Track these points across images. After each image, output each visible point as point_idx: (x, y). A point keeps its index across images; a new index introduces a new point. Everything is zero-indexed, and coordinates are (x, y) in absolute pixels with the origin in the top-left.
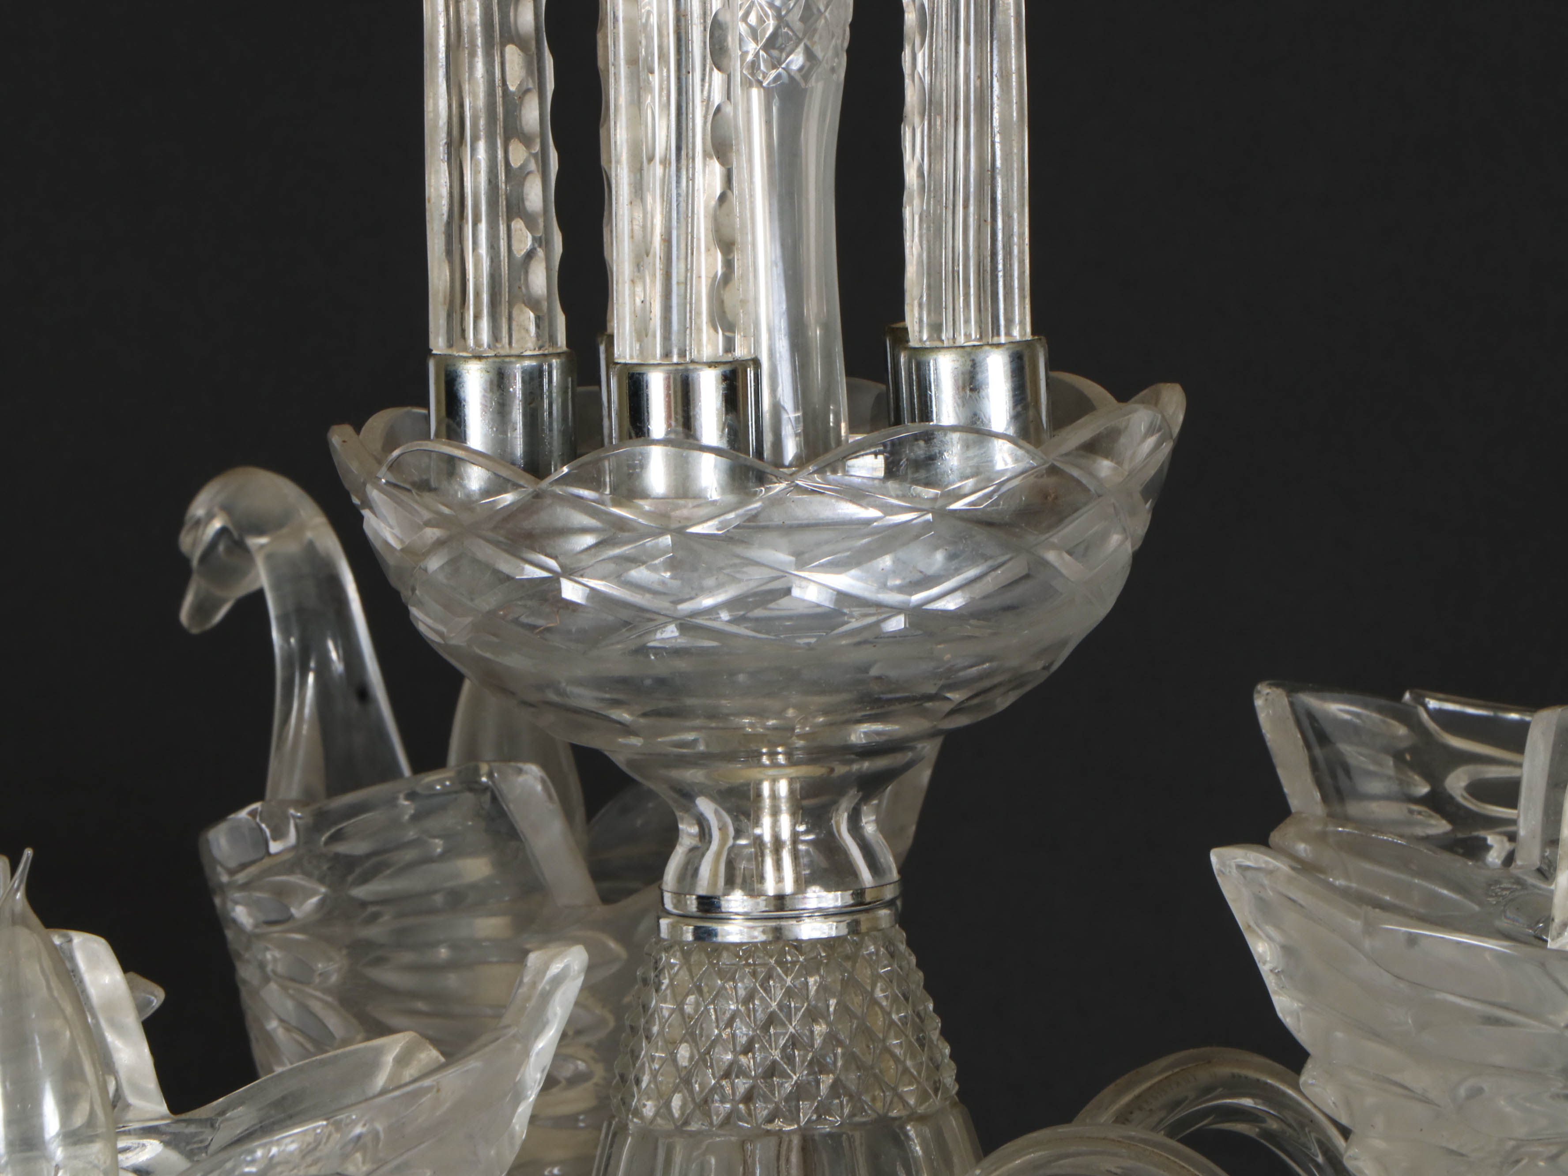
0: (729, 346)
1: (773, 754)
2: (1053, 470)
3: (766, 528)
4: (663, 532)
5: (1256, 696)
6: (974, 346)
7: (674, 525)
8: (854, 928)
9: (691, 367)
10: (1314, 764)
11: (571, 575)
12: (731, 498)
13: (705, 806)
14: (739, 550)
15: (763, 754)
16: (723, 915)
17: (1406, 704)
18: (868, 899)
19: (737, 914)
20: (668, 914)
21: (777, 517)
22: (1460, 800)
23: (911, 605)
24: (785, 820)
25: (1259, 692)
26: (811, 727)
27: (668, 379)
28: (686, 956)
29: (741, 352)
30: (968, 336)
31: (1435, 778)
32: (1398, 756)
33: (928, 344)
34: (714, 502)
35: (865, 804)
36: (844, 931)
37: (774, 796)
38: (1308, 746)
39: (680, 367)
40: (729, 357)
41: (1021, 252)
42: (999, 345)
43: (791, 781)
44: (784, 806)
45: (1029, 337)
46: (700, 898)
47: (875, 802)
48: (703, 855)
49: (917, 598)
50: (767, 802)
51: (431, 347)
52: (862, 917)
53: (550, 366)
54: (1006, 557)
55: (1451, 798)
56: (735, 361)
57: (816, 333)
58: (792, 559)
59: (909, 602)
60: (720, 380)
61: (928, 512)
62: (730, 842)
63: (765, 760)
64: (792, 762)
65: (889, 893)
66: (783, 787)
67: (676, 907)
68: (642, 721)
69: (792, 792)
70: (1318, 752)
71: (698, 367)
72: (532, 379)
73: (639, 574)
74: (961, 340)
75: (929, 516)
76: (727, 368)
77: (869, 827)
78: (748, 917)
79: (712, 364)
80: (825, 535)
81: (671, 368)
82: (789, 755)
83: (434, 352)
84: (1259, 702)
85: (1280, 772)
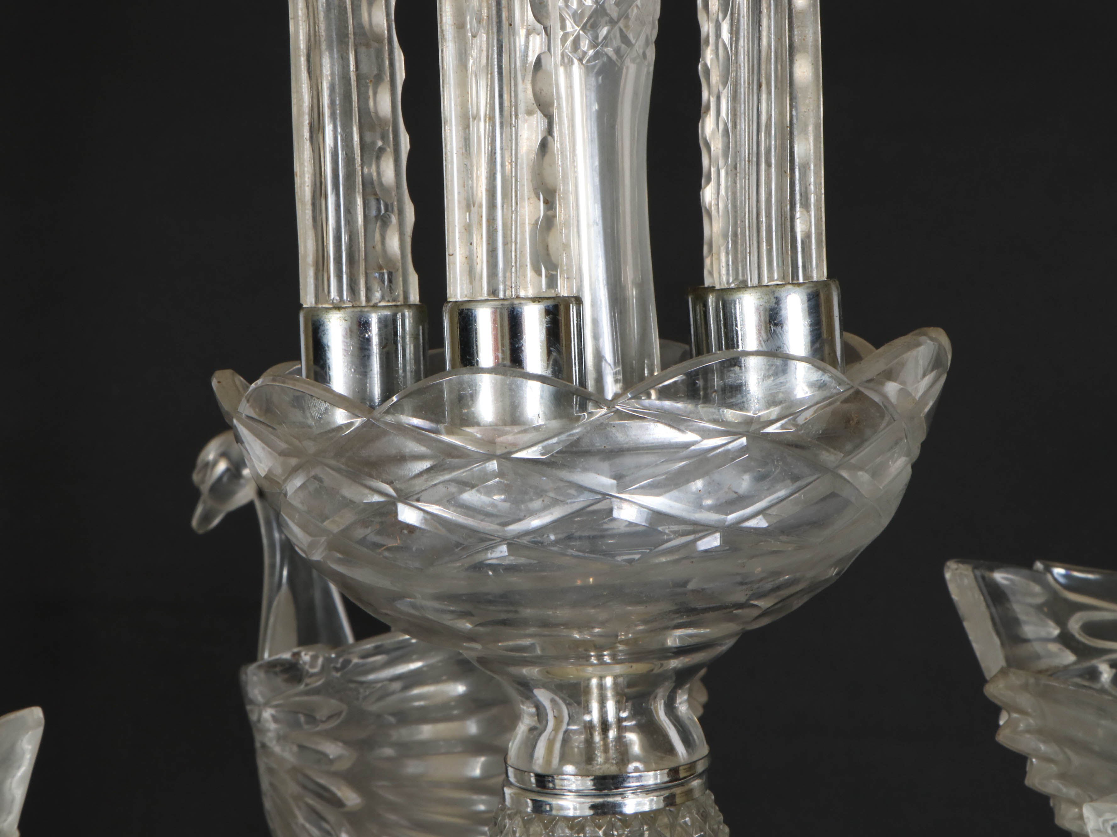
0: (552, 282)
1: (600, 657)
2: (857, 396)
3: (587, 453)
4: (489, 457)
5: (946, 570)
6: (778, 285)
7: (499, 452)
8: (670, 801)
9: (516, 302)
10: (993, 619)
11: (406, 499)
12: (555, 424)
13: (543, 696)
14: (565, 474)
15: (591, 656)
16: (558, 792)
17: (1037, 571)
18: (682, 775)
19: (570, 791)
20: (510, 784)
21: (599, 443)
22: (1077, 636)
23: (727, 523)
24: (611, 706)
25: (949, 568)
26: (633, 634)
27: (494, 313)
28: (527, 823)
29: (563, 290)
30: (771, 278)
31: (1061, 622)
32: (1039, 608)
33: (733, 285)
34: (537, 428)
35: (680, 689)
36: (662, 805)
37: (601, 687)
38: (988, 606)
39: (506, 303)
40: (552, 293)
41: (818, 200)
42: (799, 285)
43: (615, 677)
44: (609, 694)
45: (825, 278)
46: (538, 776)
47: (688, 686)
48: (540, 735)
49: (732, 517)
50: (595, 692)
51: (302, 302)
52: (678, 791)
53: (403, 316)
54: (815, 477)
55: (1072, 637)
56: (557, 298)
57: (632, 292)
58: (614, 482)
59: (725, 521)
60: (544, 314)
61: (741, 435)
62: (564, 727)
63: (594, 660)
64: (616, 661)
65: (700, 767)
66: (609, 681)
67: (518, 781)
68: (481, 629)
69: (615, 684)
70: (993, 610)
71: (523, 302)
72: (386, 326)
73: (470, 497)
74: (765, 281)
75: (744, 440)
76: (550, 303)
77: (683, 708)
78: (580, 793)
79: (535, 300)
80: (646, 459)
81: (497, 303)
82: (613, 657)
83: (304, 306)
84: (948, 576)
85: (966, 624)
